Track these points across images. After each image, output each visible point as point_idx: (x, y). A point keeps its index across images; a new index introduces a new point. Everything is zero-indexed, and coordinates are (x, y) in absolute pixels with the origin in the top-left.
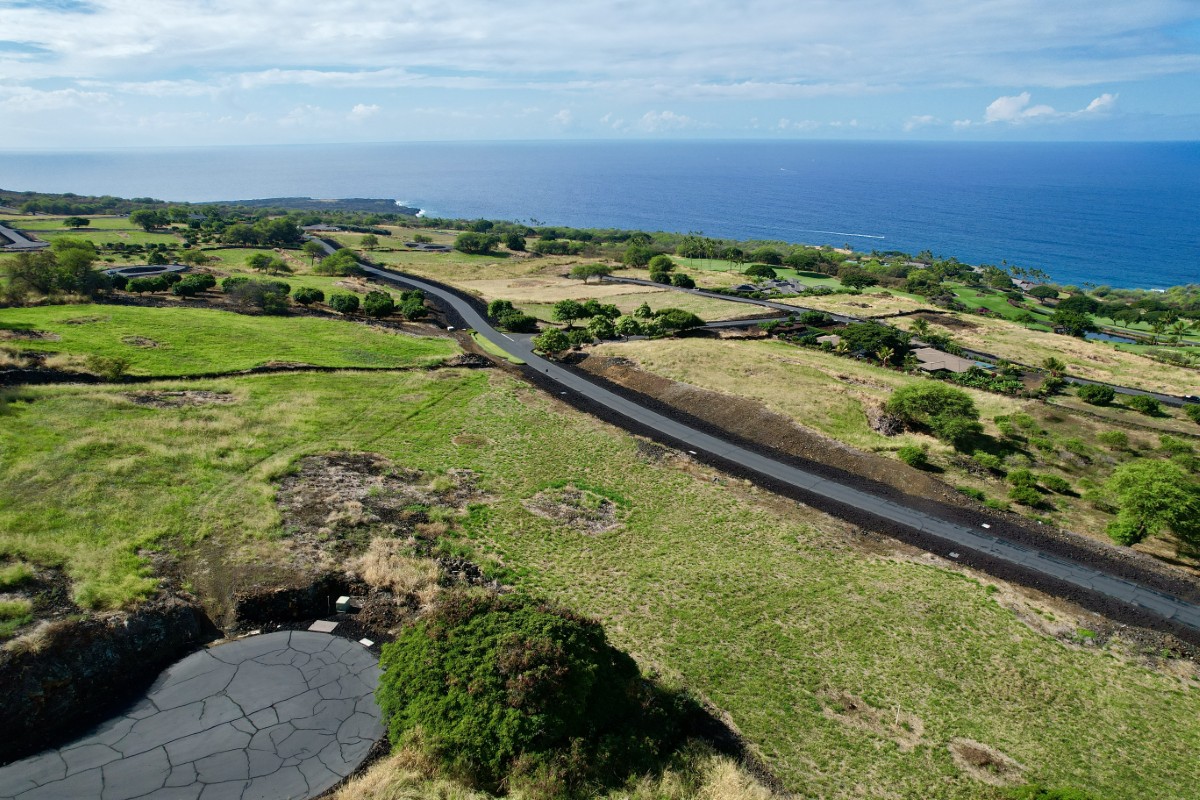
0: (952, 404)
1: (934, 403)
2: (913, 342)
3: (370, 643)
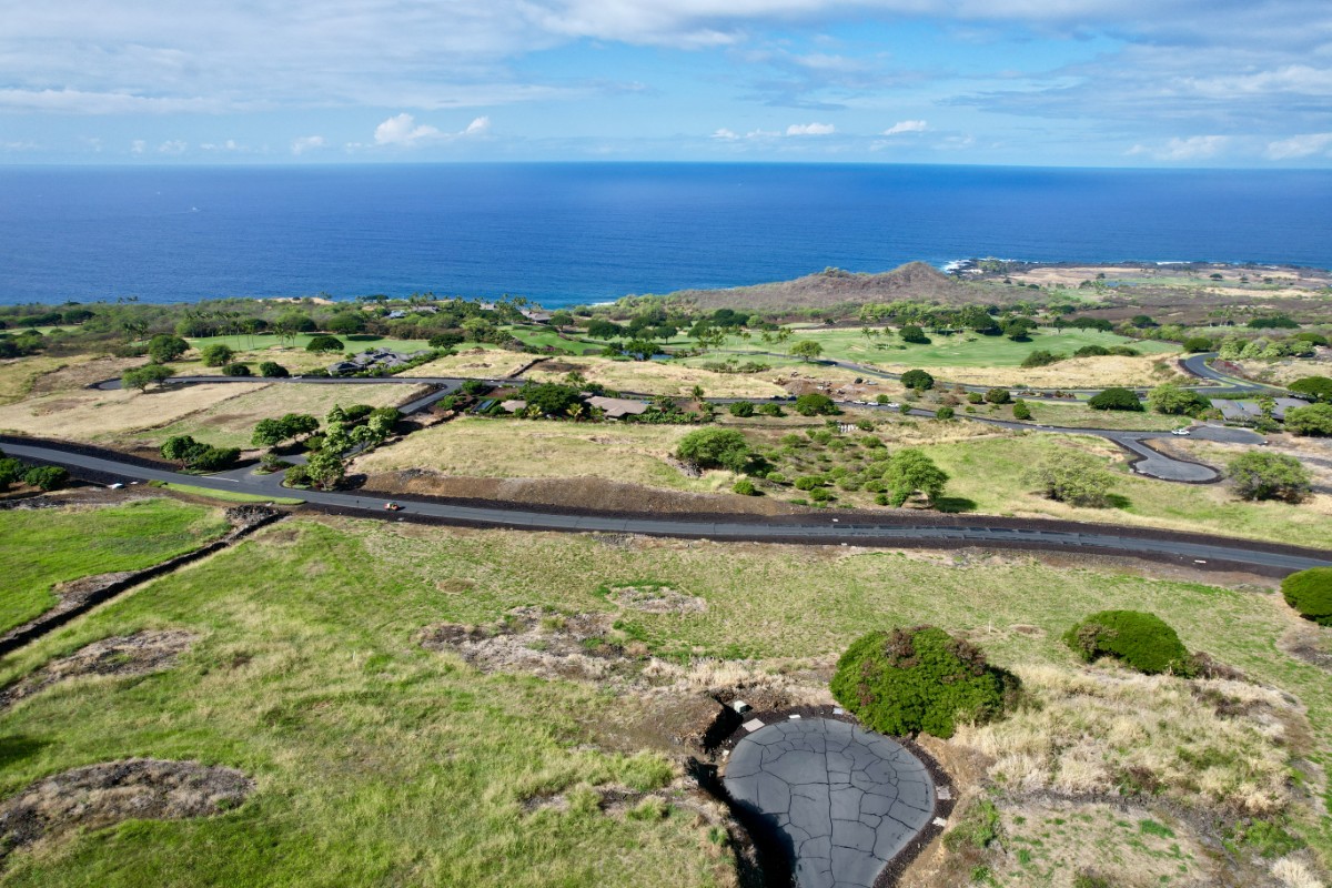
0: (732, 441)
1: (720, 444)
2: (583, 394)
3: (798, 716)
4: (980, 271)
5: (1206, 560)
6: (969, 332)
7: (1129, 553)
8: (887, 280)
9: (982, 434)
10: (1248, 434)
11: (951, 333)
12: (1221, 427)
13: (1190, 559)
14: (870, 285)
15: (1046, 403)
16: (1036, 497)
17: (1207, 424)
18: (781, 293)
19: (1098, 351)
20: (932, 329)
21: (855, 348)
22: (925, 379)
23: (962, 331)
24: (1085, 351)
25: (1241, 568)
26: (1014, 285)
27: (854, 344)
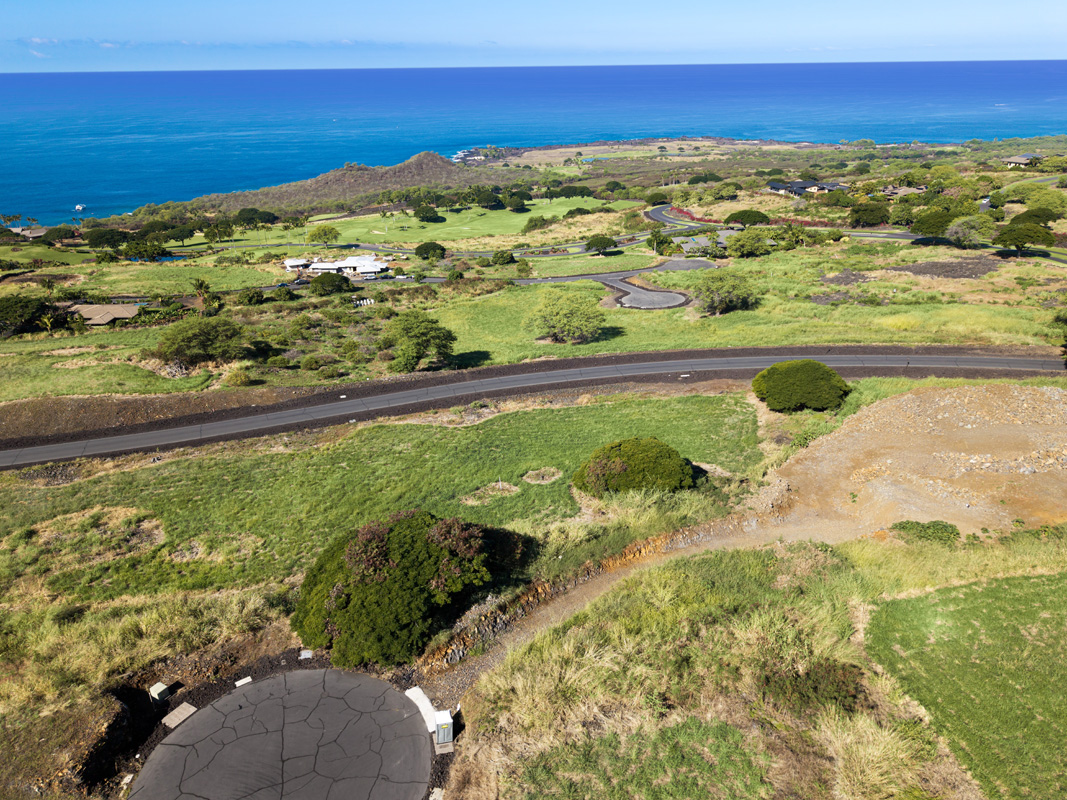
2: (61, 303)
3: (248, 679)
4: (483, 158)
5: (689, 373)
6: (476, 209)
7: (625, 379)
8: (401, 170)
9: (491, 292)
10: (703, 262)
11: (461, 210)
12: (683, 259)
13: (677, 375)
14: (388, 176)
15: (544, 259)
16: (542, 342)
17: (672, 258)
18: (305, 190)
19: (582, 212)
20: (445, 209)
21: (376, 232)
22: (438, 251)
23: (469, 208)
24: (571, 214)
25: (718, 375)
26: (512, 167)
27: (375, 228)
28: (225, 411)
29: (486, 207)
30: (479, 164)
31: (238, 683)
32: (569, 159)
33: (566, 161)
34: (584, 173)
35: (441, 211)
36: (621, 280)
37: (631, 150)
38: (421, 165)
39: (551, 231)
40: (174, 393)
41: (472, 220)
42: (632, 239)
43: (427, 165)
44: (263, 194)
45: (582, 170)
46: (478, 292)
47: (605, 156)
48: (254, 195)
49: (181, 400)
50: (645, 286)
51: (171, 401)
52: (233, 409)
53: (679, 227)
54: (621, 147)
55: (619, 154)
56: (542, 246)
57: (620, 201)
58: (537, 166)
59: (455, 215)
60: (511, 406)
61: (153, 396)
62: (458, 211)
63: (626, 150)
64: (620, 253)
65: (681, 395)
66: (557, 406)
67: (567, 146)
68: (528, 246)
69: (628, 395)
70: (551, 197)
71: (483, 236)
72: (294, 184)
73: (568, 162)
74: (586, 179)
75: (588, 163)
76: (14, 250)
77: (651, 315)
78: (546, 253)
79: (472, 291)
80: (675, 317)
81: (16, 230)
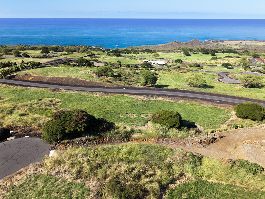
2: (91, 61)
3: (28, 136)
4: (212, 42)
5: (219, 101)
6: (201, 53)
7: (198, 99)
8: (187, 43)
9: (185, 72)
10: (257, 73)
11: (196, 53)
12: (250, 72)
13: (215, 100)
14: (183, 44)
15: (209, 67)
16: (187, 86)
17: (247, 71)
18: (163, 46)
19: (229, 57)
20: (192, 53)
21: (172, 57)
22: (180, 62)
23: (199, 53)
24: (226, 57)
25: (228, 103)
26: (219, 45)
27: (172, 56)
28: (99, 86)
29: (203, 53)
30: (210, 43)
31: (26, 136)
32: (237, 44)
33: (236, 44)
34: (241, 48)
35: (190, 53)
36: (226, 75)
37: (259, 43)
38: (193, 42)
39: (217, 61)
40: (92, 81)
41: (198, 56)
42: (239, 65)
43: (194, 42)
44: (153, 46)
45: (240, 47)
46: (182, 72)
47: (250, 44)
48: (151, 46)
49: (92, 82)
50: (231, 77)
51: (90, 82)
52: (101, 86)
53: (257, 64)
54: (255, 42)
55: (254, 44)
56: (210, 64)
57: (245, 56)
58: (227, 45)
59: (194, 54)
60: (160, 98)
61: (87, 80)
62: (195, 54)
63: (257, 43)
64: (233, 68)
65: (212, 106)
66: (173, 101)
67: (238, 41)
68: (206, 63)
69: (195, 103)
70: (224, 53)
71: (197, 60)
72: (161, 45)
73: (236, 45)
74: (240, 50)
75: (243, 45)
76: (96, 52)
77: (225, 85)
78: (210, 66)
79: (180, 71)
80: (233, 86)
81: (101, 48)
